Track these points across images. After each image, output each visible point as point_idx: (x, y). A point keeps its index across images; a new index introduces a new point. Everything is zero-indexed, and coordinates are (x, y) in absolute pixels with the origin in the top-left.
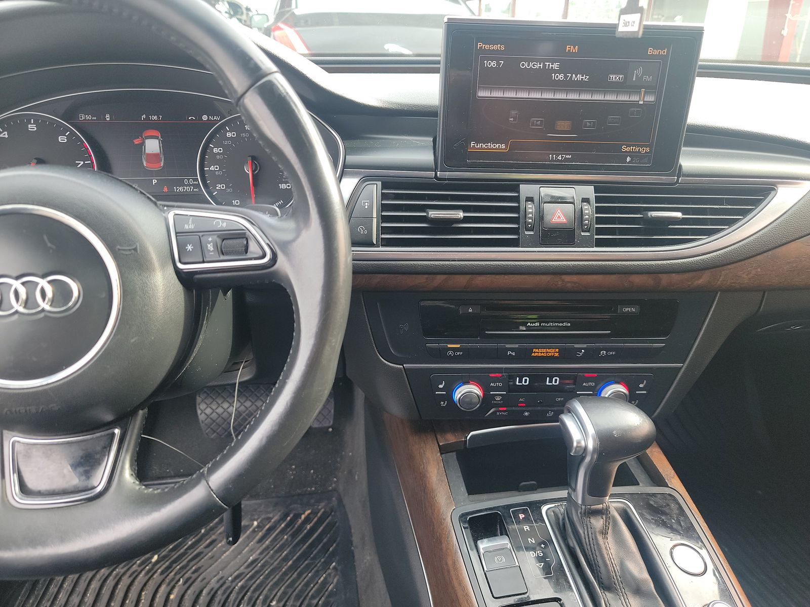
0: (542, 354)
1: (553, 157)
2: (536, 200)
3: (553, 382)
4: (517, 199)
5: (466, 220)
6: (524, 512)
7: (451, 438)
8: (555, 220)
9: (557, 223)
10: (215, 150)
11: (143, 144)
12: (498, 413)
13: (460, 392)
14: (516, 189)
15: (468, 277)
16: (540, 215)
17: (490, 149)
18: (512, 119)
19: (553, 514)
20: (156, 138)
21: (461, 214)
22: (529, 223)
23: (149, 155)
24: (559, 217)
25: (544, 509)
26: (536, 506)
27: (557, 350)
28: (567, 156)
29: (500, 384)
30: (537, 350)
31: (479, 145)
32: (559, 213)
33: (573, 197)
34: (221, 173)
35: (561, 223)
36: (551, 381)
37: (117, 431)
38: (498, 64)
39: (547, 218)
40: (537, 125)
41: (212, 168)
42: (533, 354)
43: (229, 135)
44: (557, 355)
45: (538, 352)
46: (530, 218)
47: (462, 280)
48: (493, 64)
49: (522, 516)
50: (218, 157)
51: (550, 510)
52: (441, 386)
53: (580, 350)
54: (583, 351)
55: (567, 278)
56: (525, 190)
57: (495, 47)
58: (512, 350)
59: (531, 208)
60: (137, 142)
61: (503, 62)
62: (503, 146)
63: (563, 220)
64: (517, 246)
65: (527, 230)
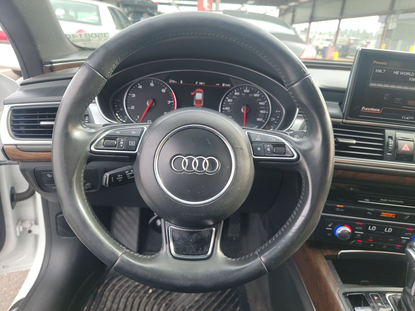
0: (386, 216)
1: (404, 118)
2: (394, 138)
3: (388, 230)
4: (383, 137)
5: (356, 144)
6: (377, 296)
7: (330, 253)
8: (404, 149)
9: (405, 151)
10: (229, 100)
11: (195, 95)
12: (357, 243)
13: (340, 230)
14: (383, 132)
15: (354, 173)
16: (396, 146)
17: (372, 111)
18: (385, 98)
19: (392, 299)
20: (201, 92)
21: (354, 142)
22: (390, 149)
23: (197, 100)
24: (406, 148)
25: (387, 295)
26: (383, 294)
27: (394, 214)
28: (411, 118)
29: (361, 228)
30: (384, 213)
31: (366, 109)
32: (406, 146)
33: (413, 139)
34: (230, 111)
35: (407, 151)
36: (387, 230)
37: (214, 229)
38: (383, 71)
39: (399, 147)
40: (398, 102)
41: (226, 108)
42: (381, 215)
43: (236, 94)
44: (394, 217)
45: (384, 214)
46: (390, 147)
47: (351, 174)
48: (380, 71)
49: (376, 298)
50: (230, 104)
51: (391, 297)
52: (330, 225)
53: (406, 216)
54: (408, 216)
55: (407, 179)
56: (388, 132)
57: (382, 63)
58: (370, 211)
59: (391, 142)
60: (192, 94)
61: (385, 70)
62: (379, 110)
63: (408, 149)
64: (382, 160)
65: (389, 152)
